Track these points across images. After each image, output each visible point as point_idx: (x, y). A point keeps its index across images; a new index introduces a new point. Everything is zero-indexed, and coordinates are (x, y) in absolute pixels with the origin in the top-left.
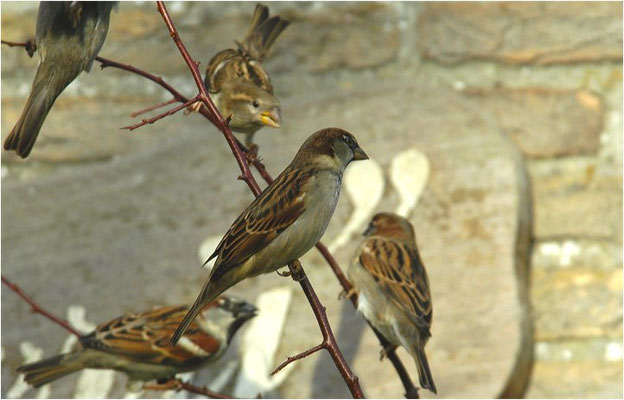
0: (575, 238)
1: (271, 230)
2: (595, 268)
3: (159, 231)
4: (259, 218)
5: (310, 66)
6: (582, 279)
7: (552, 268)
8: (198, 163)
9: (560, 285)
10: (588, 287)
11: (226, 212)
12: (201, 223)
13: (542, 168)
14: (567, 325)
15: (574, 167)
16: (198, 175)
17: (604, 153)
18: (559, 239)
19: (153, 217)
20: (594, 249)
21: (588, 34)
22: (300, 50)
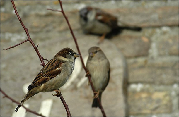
0: (142, 82)
1: (48, 77)
2: (148, 91)
3: (10, 82)
4: (45, 73)
5: (58, 29)
6: (144, 95)
7: (135, 92)
8: (22, 60)
9: (137, 97)
10: (146, 98)
11: (32, 76)
12: (24, 79)
13: (131, 61)
14: (140, 109)
15: (141, 60)
16: (22, 64)
17: (150, 56)
18: (137, 83)
19: (8, 78)
20: (147, 86)
21: (145, 19)
22: (54, 25)
